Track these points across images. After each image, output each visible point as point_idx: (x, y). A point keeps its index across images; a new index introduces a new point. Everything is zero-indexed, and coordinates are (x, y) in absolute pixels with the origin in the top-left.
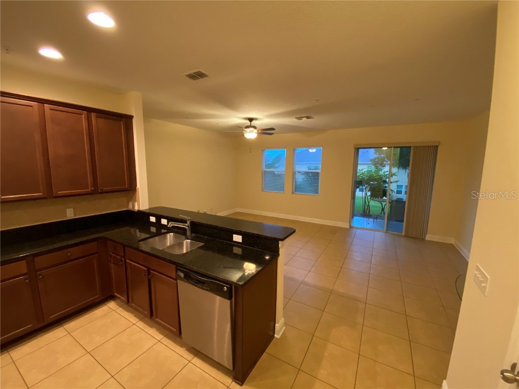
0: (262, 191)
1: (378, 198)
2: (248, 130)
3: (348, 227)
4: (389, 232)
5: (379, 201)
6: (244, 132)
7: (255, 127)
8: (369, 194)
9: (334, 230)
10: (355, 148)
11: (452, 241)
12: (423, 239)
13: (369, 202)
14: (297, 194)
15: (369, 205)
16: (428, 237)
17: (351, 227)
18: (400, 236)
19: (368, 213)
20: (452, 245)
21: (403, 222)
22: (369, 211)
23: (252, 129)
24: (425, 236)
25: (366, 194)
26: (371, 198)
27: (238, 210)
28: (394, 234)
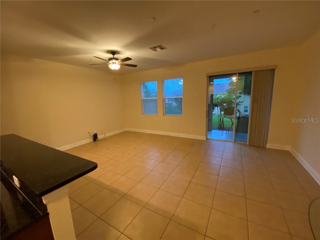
0: (143, 114)
1: (229, 115)
2: (111, 62)
3: (205, 139)
4: (236, 142)
5: (229, 118)
6: (109, 64)
7: (117, 59)
8: (223, 113)
9: (193, 143)
10: (208, 77)
11: (288, 148)
12: (264, 148)
13: (223, 119)
14: (167, 115)
15: (223, 121)
16: (269, 146)
17: (207, 139)
18: (245, 145)
19: (222, 126)
20: (288, 151)
21: (247, 133)
22: (223, 126)
23: (114, 61)
24: (266, 145)
25: (221, 113)
26: (224, 115)
27: (127, 129)
28: (240, 144)
